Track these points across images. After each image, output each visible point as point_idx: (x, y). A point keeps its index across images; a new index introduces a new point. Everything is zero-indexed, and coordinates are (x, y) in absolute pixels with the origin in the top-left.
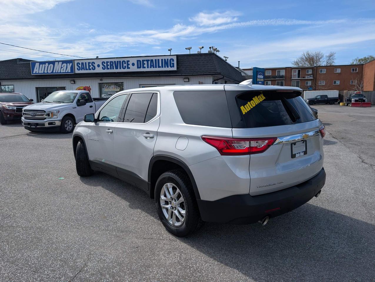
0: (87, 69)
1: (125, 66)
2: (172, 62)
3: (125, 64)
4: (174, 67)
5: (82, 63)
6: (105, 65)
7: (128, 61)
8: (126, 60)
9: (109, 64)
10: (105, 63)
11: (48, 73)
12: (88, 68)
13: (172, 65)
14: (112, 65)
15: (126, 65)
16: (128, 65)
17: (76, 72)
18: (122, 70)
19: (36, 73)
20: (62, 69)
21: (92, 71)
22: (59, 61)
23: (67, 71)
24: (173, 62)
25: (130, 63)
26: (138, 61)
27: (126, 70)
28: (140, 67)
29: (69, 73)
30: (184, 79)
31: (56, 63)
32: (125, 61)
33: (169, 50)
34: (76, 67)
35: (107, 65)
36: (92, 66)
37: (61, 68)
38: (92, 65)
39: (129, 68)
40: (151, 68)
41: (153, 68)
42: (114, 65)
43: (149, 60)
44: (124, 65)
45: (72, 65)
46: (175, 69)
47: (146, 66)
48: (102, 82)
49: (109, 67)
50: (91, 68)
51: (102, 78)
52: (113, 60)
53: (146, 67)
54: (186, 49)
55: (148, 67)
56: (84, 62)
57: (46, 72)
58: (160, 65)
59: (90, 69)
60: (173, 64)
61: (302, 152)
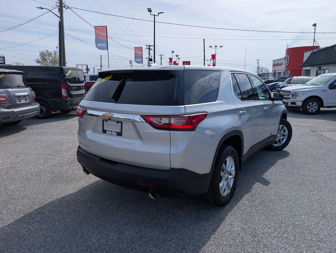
61: (115, 132)
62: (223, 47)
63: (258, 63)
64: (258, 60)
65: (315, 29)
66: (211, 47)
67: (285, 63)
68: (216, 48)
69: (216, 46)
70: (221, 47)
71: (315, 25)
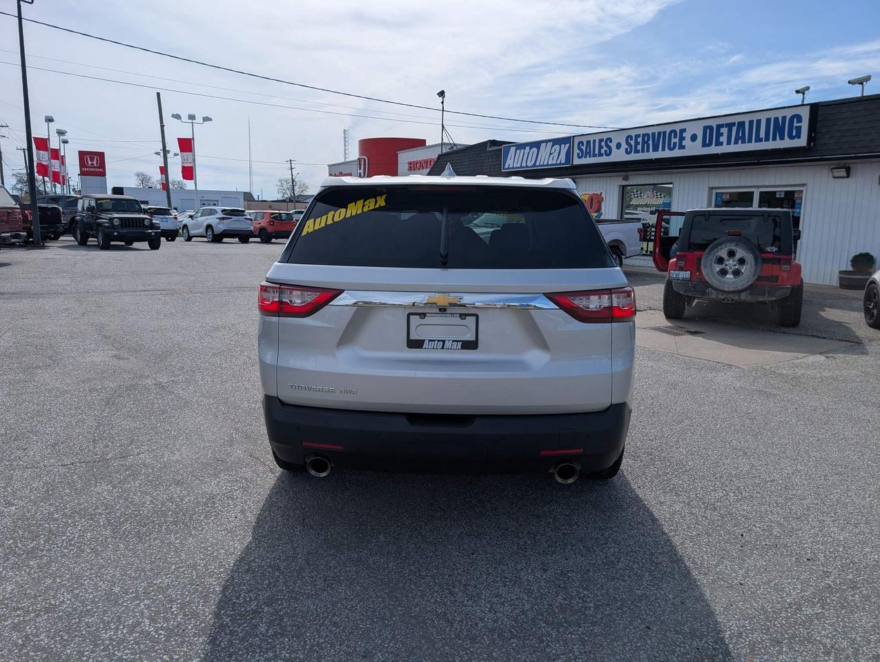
0: (595, 155)
1: (675, 144)
2: (795, 124)
3: (675, 137)
4: (799, 137)
5: (588, 142)
6: (632, 143)
7: (683, 131)
8: (678, 128)
9: (640, 140)
10: (631, 140)
11: (527, 166)
12: (597, 152)
13: (794, 131)
14: (647, 142)
15: (677, 140)
16: (682, 139)
17: (575, 163)
18: (667, 154)
19: (509, 168)
20: (552, 156)
21: (604, 159)
22: (546, 141)
23: (558, 162)
24: (799, 124)
25: (687, 135)
26: (705, 128)
27: (677, 153)
28: (710, 144)
29: (563, 164)
30: (832, 169)
31: (543, 145)
32: (674, 131)
33: (798, 92)
34: (576, 151)
35: (637, 143)
36: (605, 148)
37: (551, 154)
38: (607, 146)
39: (683, 147)
40: (737, 143)
41: (742, 143)
42: (650, 142)
43: (733, 124)
44: (673, 140)
45: (570, 146)
46: (802, 142)
47: (724, 139)
48: (627, 183)
49: (639, 147)
50: (603, 151)
51: (627, 174)
52: (650, 131)
53: (725, 143)
54: (849, 82)
55: (729, 143)
56: (591, 139)
57: (524, 165)
58: (762, 135)
59: (600, 155)
60: (799, 129)
61: (453, 341)
62: (211, 120)
63: (292, 169)
64: (291, 161)
65: (442, 103)
66: (177, 117)
67: (360, 173)
68: (194, 121)
69: (192, 117)
70: (206, 119)
71: (442, 94)
